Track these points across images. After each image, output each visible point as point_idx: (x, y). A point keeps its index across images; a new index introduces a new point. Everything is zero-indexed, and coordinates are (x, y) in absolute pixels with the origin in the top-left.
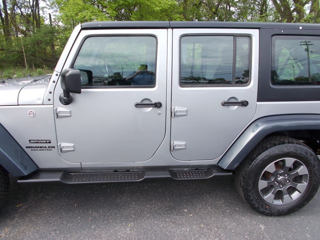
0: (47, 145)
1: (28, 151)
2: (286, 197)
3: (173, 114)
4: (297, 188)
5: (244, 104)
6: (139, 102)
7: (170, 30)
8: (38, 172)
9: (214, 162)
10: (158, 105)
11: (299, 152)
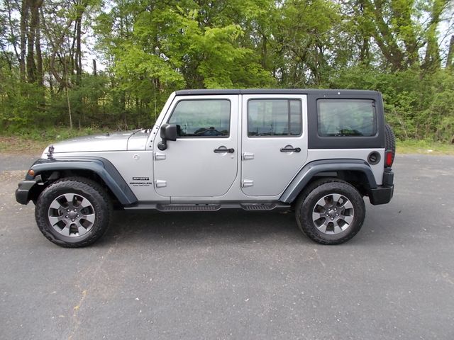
0: (146, 182)
1: (131, 186)
2: (337, 227)
3: (243, 158)
4: (345, 220)
5: (298, 150)
6: (217, 148)
7: (240, 96)
8: (136, 203)
9: (277, 198)
10: (231, 151)
11: (342, 189)
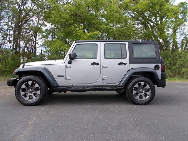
0: (62, 77)
1: (56, 79)
2: (144, 97)
3: (103, 67)
4: (147, 94)
5: (125, 64)
6: (92, 63)
7: (101, 42)
9: (117, 84)
10: (98, 64)
11: (145, 80)
